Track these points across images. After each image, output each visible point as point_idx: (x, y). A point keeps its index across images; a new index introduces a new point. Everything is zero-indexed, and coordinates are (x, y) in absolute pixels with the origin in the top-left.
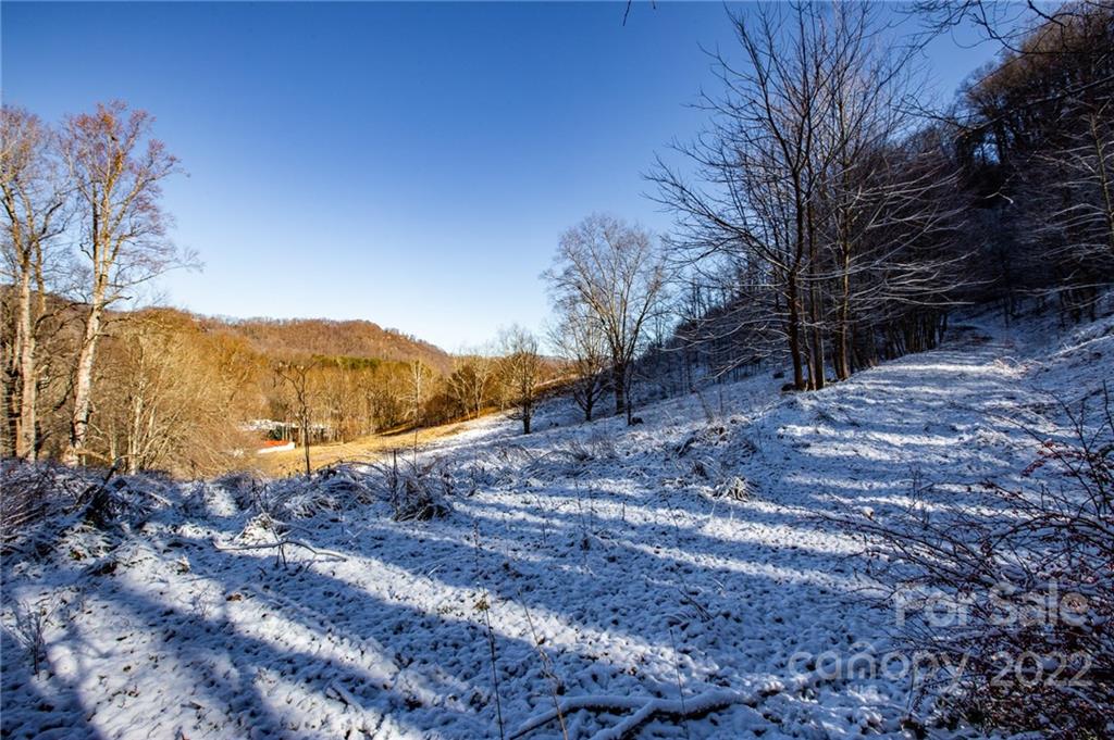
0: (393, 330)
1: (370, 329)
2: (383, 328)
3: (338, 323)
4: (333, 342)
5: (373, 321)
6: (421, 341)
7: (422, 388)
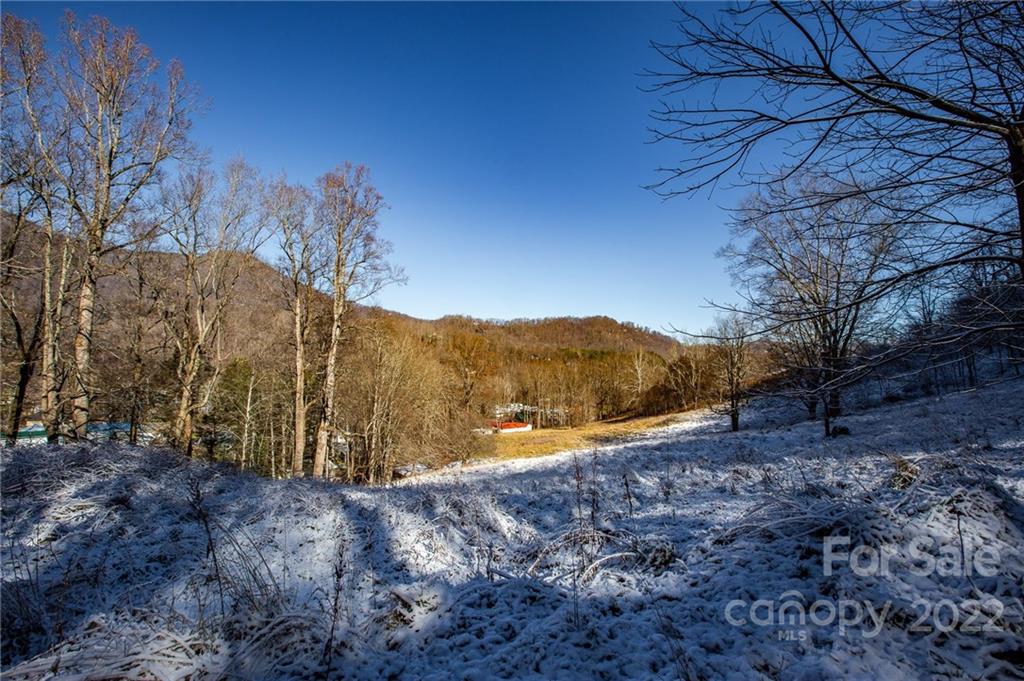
0: (629, 323)
1: (607, 323)
2: (619, 322)
3: (580, 320)
4: (577, 337)
5: (610, 316)
6: (654, 332)
7: (643, 376)
